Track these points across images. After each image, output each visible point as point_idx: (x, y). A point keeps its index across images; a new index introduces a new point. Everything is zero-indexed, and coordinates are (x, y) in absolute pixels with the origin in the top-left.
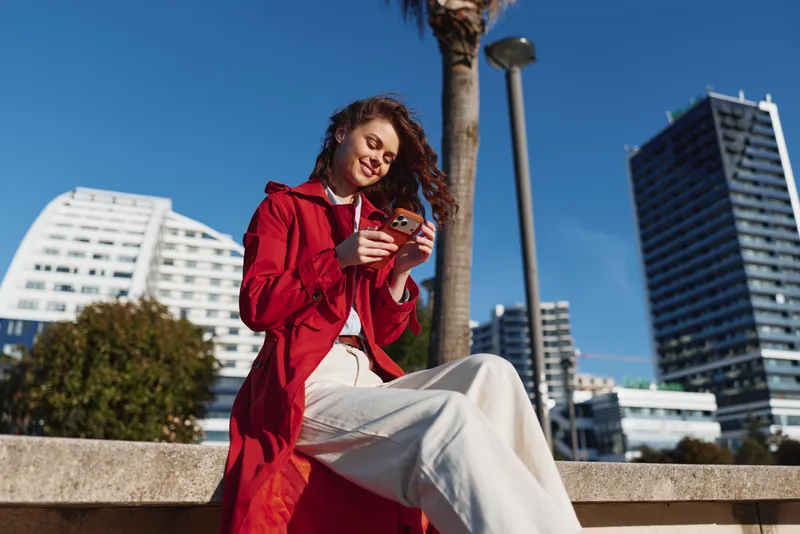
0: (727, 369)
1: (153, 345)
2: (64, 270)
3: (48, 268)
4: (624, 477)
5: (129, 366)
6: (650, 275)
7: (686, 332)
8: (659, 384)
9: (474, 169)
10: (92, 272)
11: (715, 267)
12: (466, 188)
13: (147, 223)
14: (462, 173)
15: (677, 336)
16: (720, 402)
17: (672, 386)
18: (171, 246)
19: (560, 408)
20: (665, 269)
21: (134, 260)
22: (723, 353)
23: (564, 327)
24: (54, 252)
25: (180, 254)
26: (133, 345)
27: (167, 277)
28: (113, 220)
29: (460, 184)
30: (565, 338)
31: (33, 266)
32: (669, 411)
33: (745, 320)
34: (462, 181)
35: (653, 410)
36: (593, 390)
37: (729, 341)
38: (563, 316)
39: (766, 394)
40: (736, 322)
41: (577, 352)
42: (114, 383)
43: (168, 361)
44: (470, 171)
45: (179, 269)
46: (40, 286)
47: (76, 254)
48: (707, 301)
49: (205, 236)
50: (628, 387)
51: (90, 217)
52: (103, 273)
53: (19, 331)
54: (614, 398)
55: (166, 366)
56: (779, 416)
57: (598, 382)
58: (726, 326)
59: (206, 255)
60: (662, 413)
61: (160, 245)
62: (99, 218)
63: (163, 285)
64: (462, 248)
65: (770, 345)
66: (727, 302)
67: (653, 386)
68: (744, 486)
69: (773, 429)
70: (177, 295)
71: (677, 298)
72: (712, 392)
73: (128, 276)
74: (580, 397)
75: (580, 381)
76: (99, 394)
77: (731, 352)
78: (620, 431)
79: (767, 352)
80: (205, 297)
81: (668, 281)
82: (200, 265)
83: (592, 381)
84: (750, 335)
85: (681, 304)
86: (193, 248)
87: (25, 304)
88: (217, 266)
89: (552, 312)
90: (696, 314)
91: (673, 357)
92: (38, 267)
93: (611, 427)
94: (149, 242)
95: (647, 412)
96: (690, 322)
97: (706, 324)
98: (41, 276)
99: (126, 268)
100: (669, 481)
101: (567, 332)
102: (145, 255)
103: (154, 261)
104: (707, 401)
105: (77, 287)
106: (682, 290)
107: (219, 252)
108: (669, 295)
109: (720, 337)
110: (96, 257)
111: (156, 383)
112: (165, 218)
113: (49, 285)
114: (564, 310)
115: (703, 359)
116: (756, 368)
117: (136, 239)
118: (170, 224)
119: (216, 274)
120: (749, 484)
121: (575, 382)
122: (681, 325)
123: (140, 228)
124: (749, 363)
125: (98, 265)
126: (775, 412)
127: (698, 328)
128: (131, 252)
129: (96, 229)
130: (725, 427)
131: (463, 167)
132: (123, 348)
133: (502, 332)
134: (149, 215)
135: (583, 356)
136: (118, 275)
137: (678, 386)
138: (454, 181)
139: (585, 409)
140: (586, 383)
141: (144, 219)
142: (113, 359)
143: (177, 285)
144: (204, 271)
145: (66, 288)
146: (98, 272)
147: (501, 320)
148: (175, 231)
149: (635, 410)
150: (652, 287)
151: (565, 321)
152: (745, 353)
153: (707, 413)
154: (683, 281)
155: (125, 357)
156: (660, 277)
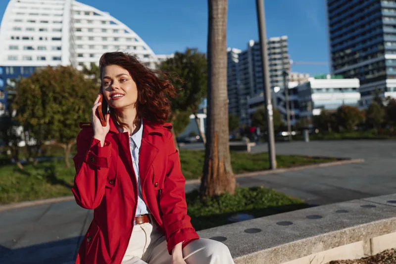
0: (366, 66)
1: (73, 90)
2: (26, 38)
3: (18, 38)
4: (297, 248)
5: (64, 102)
6: (330, 18)
7: (347, 48)
8: (331, 75)
9: (227, 7)
10: (41, 39)
11: (366, 11)
12: (222, 20)
13: (63, 9)
14: (220, 11)
15: (342, 50)
16: (361, 83)
17: (339, 76)
18: (78, 21)
19: (282, 91)
20: (339, 14)
21: (61, 30)
22: (365, 58)
23: (285, 49)
24: (19, 29)
25: (84, 25)
26: (64, 91)
27: (80, 38)
28: (46, 9)
29: (218, 18)
30: (285, 55)
31: (10, 38)
32: (335, 89)
33: (379, 39)
34: (220, 16)
35: (327, 89)
36: (299, 81)
37: (369, 51)
38: (285, 44)
39: (385, 77)
40: (374, 41)
41: (291, 62)
42: (59, 112)
43: (83, 97)
44: (224, 9)
45: (85, 33)
46: (16, 48)
47: (31, 29)
48: (360, 31)
49: (95, 14)
50: (316, 78)
51: (33, 8)
52: (46, 39)
53: (12, 71)
54: (308, 84)
55: (82, 100)
56: (390, 88)
57: (301, 76)
58: (369, 43)
59: (97, 25)
60: (331, 90)
61: (72, 21)
62: (37, 8)
63: (78, 42)
64: (221, 57)
65: (390, 52)
66: (370, 31)
67: (329, 76)
68: (362, 235)
69: (387, 94)
70: (86, 47)
71: (344, 30)
72: (358, 78)
73: (59, 39)
74: (292, 85)
75: (292, 76)
76: (53, 118)
77: (369, 57)
78: (311, 100)
79: (388, 56)
80: (101, 48)
81: (339, 22)
82: (95, 30)
83: (298, 76)
84: (380, 47)
85: (346, 33)
86: (90, 21)
87: (11, 58)
88: (104, 30)
89: (279, 42)
90: (353, 38)
91: (340, 61)
92: (13, 38)
93: (307, 98)
94: (66, 19)
95: (324, 90)
96: (350, 43)
97: (358, 43)
98: (15, 43)
99: (57, 35)
100: (321, 243)
101: (286, 52)
102: (66, 27)
103: (71, 30)
104: (355, 83)
105: (35, 47)
106: (347, 26)
107: (104, 22)
108: (340, 29)
109: (365, 50)
110: (41, 30)
111: (79, 109)
112: (72, 5)
113: (21, 47)
114: (285, 41)
115: (355, 61)
116: (381, 65)
117: (59, 19)
118: (75, 8)
119: (104, 34)
120: (364, 233)
121: (289, 77)
122: (345, 45)
123: (60, 12)
124: (378, 63)
125: (42, 34)
126: (388, 86)
127: (353, 46)
128: (58, 26)
129: (37, 14)
130: (363, 94)
131: (220, 7)
132: (58, 93)
133: (253, 55)
134: (64, 4)
135: (294, 64)
136: (54, 39)
137: (341, 76)
138: (215, 16)
139: (294, 91)
140: (295, 77)
141: (61, 7)
142: (55, 99)
143: (85, 42)
144: (97, 34)
145: (30, 48)
146: (44, 38)
147: (253, 49)
148: (79, 12)
149: (319, 90)
150: (331, 25)
151: (285, 46)
152: (377, 57)
153: (354, 89)
154: (348, 21)
155: (60, 98)
156: (336, 19)
